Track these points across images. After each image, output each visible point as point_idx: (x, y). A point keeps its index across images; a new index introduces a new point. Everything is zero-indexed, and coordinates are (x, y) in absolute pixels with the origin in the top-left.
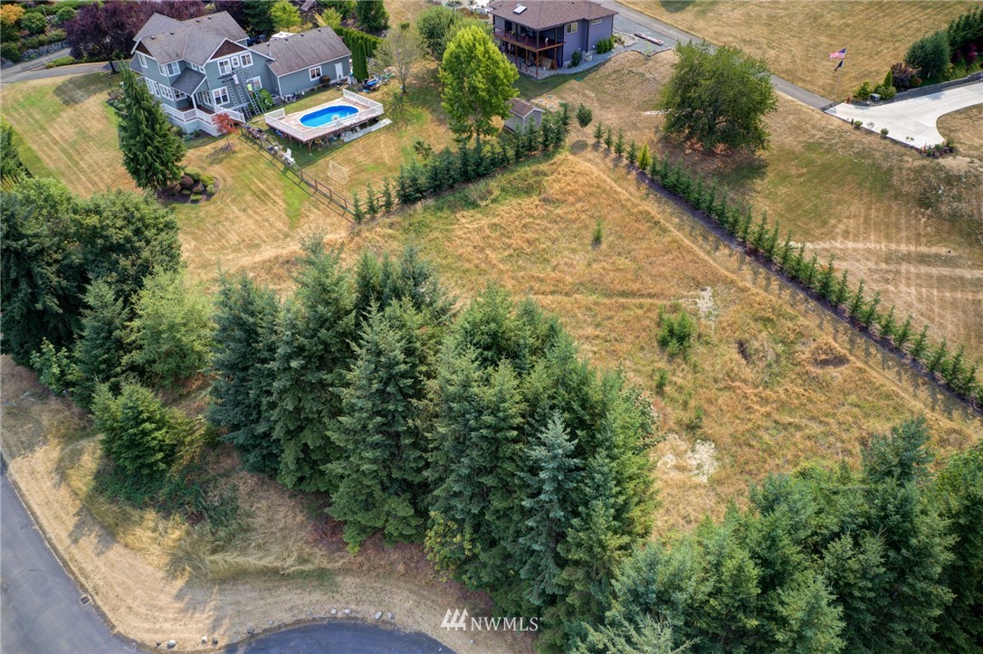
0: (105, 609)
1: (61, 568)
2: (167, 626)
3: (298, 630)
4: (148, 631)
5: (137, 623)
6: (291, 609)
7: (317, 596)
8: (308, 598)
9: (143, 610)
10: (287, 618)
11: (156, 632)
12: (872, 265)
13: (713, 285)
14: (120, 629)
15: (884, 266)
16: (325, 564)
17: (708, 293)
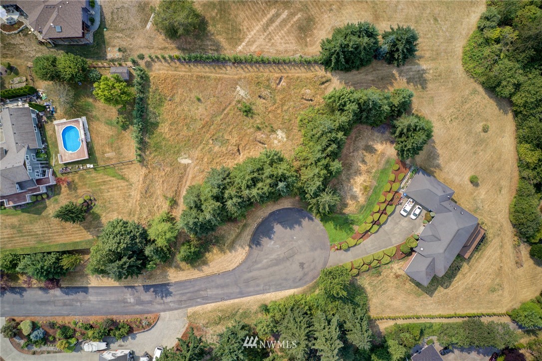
0: (224, 271)
1: (208, 277)
2: (236, 260)
3: (254, 236)
4: (235, 264)
5: (232, 266)
6: (248, 235)
7: (248, 229)
8: (248, 231)
9: (229, 264)
10: (249, 237)
11: (236, 263)
12: (263, 37)
13: (237, 84)
14: (231, 269)
15: (266, 34)
16: (243, 224)
17: (239, 88)
